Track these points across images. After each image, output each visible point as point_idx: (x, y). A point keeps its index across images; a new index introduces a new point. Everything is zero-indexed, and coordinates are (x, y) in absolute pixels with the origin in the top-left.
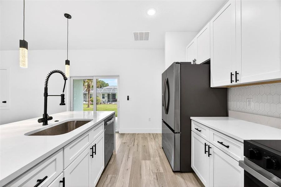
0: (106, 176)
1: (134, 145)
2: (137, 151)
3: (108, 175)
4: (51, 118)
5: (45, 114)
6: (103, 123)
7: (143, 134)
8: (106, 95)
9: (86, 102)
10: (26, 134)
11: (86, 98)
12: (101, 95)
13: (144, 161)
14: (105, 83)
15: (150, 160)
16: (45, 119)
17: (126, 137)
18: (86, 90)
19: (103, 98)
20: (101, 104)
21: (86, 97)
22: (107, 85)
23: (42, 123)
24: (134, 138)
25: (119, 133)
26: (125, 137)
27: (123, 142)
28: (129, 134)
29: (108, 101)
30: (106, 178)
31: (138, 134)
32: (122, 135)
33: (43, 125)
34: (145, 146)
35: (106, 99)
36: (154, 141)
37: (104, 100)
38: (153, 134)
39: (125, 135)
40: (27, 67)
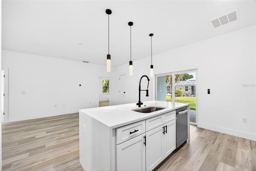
0: (177, 156)
1: (213, 143)
2: (217, 150)
3: (178, 156)
4: (142, 104)
5: (140, 101)
6: (175, 112)
7: (233, 137)
8: (190, 87)
9: (170, 94)
10: (132, 110)
11: (170, 91)
12: (185, 87)
13: (223, 164)
14: (188, 75)
15: (234, 167)
16: (140, 104)
17: (206, 132)
18: (170, 83)
19: (187, 90)
20: (184, 96)
21: (170, 89)
22: (191, 77)
23: (138, 106)
24: (215, 137)
25: (198, 126)
26: (203, 133)
27: (201, 136)
28: (209, 130)
29: (192, 93)
30: (176, 157)
31: (224, 134)
32: (201, 130)
33: (139, 107)
34: (230, 149)
35: (190, 91)
36: (250, 149)
37: (187, 92)
38: (251, 141)
39: (205, 131)
40: (132, 75)
